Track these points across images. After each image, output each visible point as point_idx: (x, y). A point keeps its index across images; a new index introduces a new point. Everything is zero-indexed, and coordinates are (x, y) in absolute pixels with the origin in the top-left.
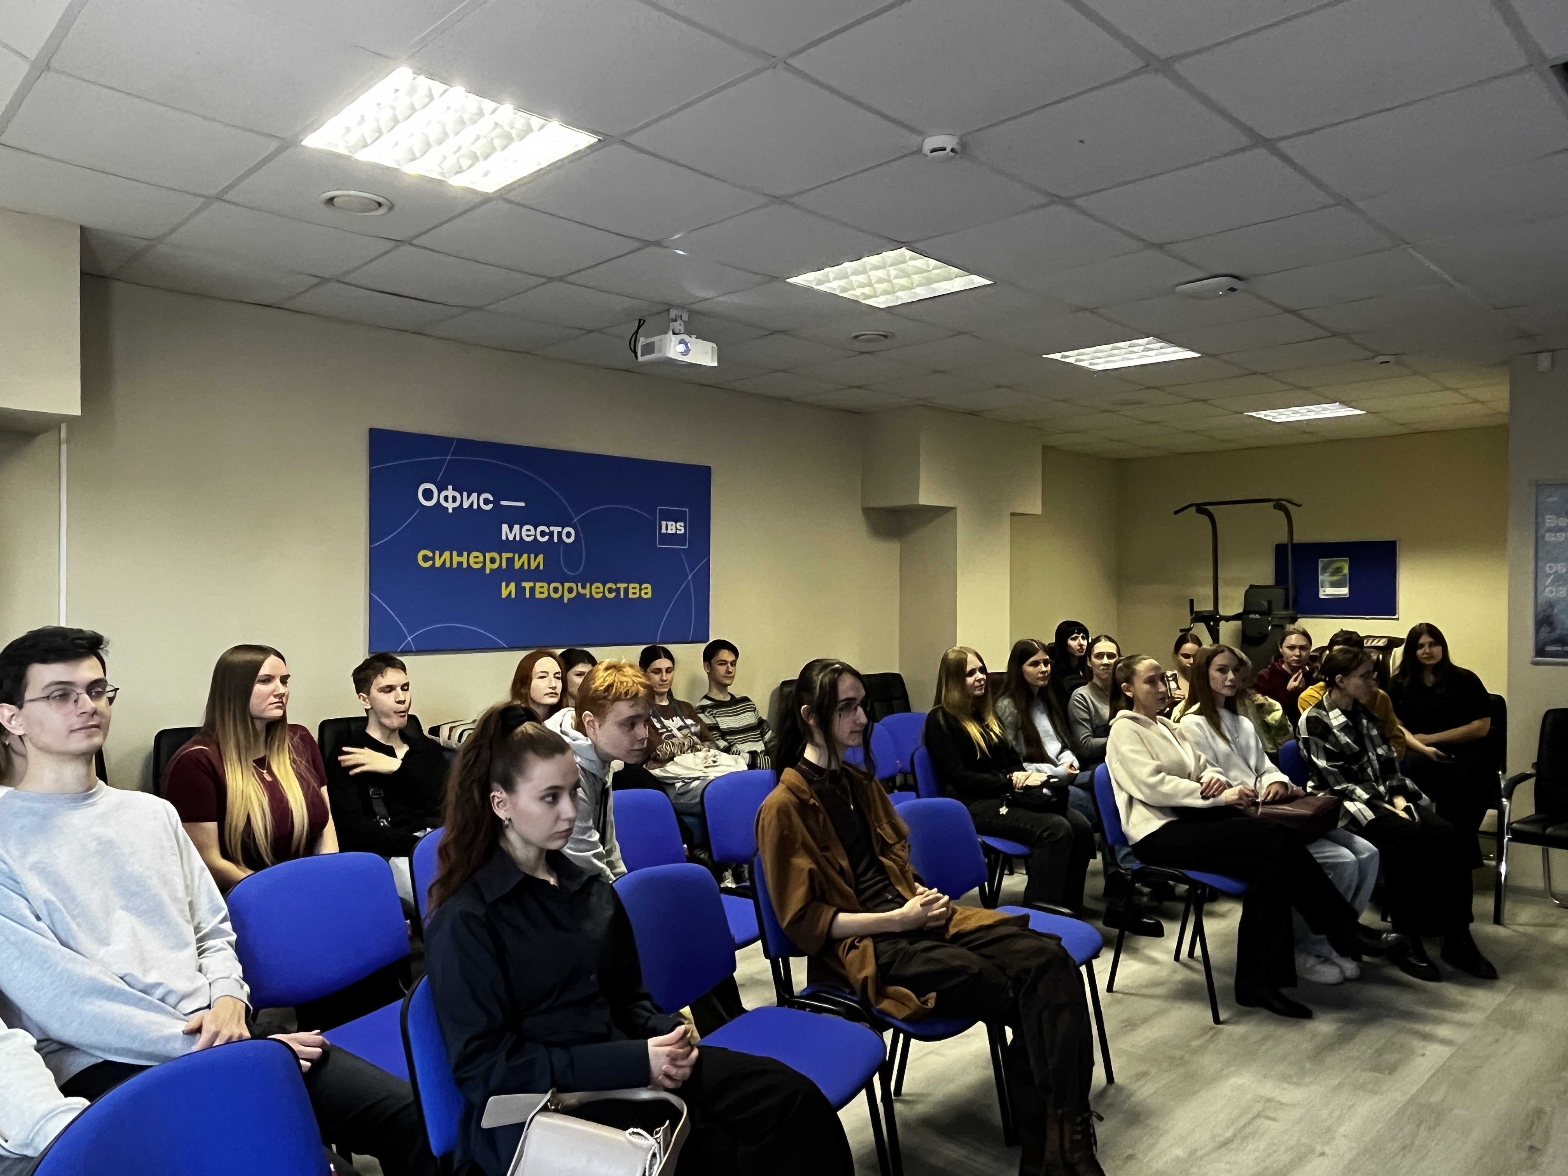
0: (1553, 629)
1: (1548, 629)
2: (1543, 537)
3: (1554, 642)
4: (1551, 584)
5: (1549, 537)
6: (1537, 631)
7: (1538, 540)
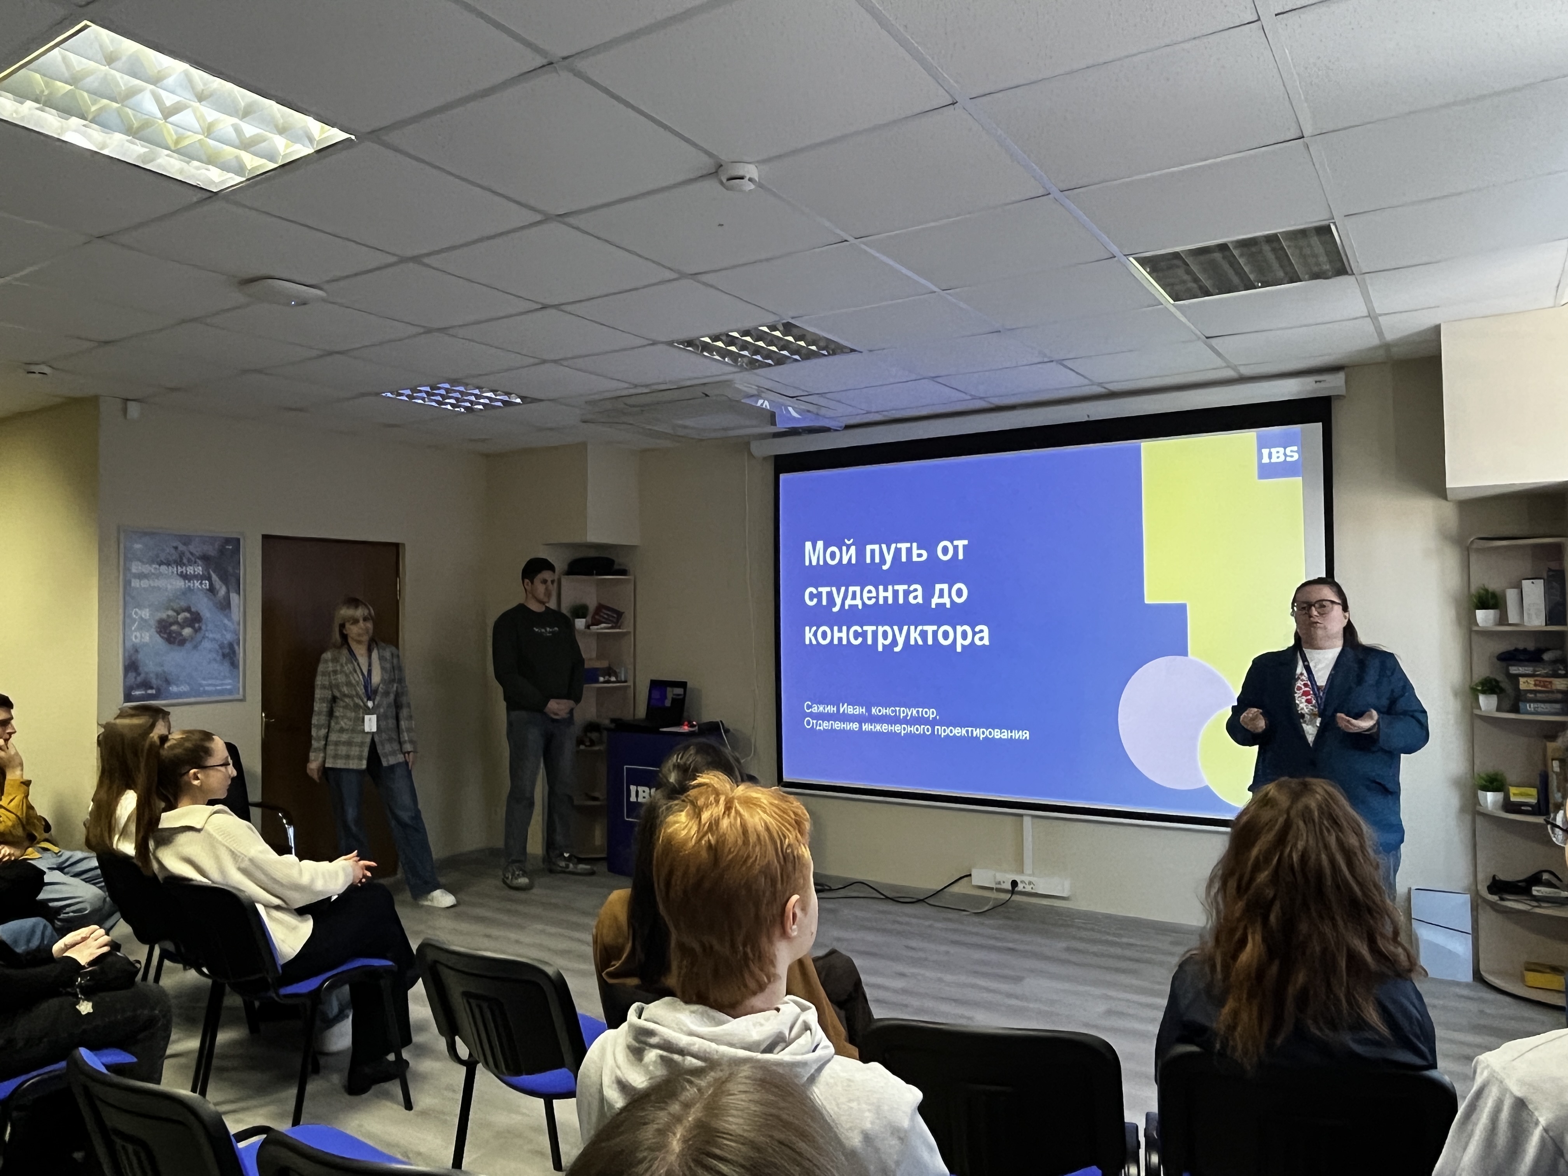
0: (139, 674)
1: (134, 674)
2: (130, 582)
3: (138, 687)
4: (137, 629)
5: (135, 583)
6: (125, 676)
7: (127, 583)
